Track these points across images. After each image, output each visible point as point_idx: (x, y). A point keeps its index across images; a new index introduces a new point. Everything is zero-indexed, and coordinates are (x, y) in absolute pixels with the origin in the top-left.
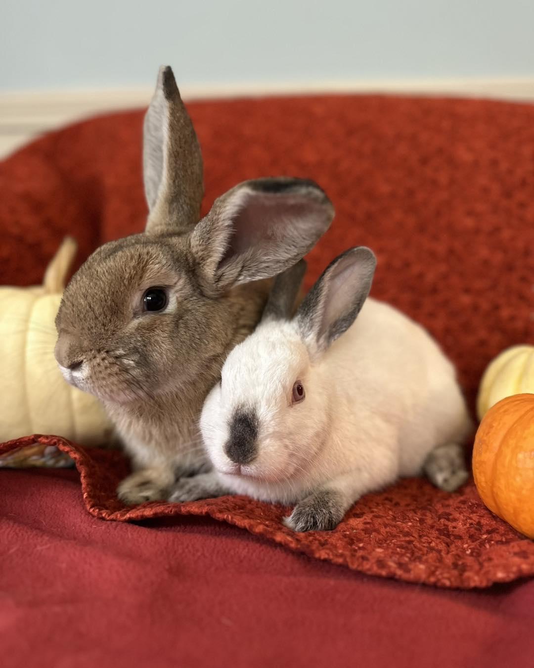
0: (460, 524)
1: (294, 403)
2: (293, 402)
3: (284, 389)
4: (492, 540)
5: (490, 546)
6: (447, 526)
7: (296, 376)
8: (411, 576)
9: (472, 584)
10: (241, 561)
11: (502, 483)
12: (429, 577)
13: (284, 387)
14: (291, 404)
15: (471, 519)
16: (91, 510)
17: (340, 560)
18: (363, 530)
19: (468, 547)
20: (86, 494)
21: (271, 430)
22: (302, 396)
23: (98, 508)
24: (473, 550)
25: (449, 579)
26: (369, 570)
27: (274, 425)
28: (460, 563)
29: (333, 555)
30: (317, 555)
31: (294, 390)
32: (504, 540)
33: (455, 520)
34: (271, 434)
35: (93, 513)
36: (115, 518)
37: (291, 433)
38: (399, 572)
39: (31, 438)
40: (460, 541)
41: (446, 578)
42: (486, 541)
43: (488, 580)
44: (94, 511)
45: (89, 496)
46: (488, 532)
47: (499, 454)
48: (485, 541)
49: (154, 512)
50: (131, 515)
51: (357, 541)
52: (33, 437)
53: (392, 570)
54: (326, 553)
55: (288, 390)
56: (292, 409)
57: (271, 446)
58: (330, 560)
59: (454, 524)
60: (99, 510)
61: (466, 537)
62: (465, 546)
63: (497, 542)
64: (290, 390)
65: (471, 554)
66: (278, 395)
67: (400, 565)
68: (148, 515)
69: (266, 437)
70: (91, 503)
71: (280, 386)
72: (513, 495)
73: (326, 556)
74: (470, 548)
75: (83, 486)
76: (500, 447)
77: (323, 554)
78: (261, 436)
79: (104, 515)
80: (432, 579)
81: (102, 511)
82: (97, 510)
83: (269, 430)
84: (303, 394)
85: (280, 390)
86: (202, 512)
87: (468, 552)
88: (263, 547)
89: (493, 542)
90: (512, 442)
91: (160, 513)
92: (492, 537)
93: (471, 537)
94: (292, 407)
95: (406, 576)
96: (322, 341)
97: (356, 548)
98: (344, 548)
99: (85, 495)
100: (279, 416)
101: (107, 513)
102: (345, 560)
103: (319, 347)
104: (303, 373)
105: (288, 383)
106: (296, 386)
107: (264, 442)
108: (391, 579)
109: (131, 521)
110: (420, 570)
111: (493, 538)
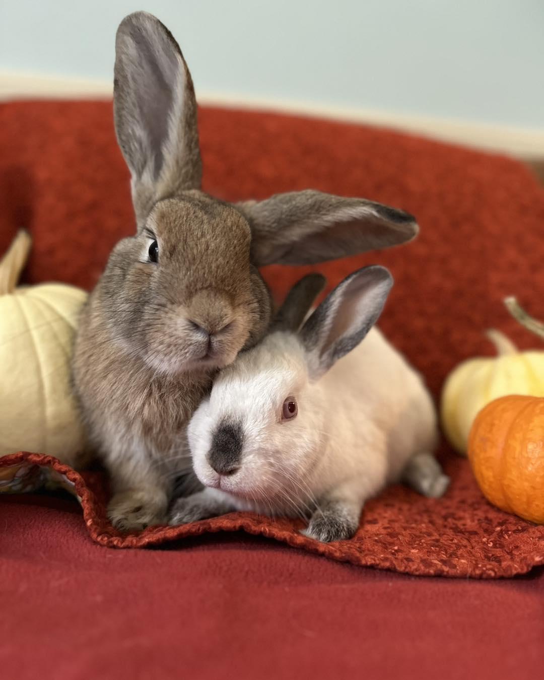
0: (469, 522)
1: (283, 420)
2: (282, 418)
3: (273, 405)
4: (510, 531)
5: (509, 536)
6: (456, 525)
7: (289, 392)
8: (458, 571)
9: (514, 572)
10: (291, 574)
11: (514, 474)
12: (474, 570)
13: (274, 403)
14: (281, 420)
15: (476, 515)
16: (99, 539)
17: (387, 564)
18: (387, 535)
19: (488, 540)
20: (90, 520)
21: (256, 446)
22: (293, 414)
23: (107, 536)
24: (495, 543)
25: (492, 570)
26: (416, 570)
27: (260, 441)
28: (490, 555)
29: (378, 560)
30: (363, 562)
31: (284, 406)
32: (520, 528)
33: (460, 518)
34: (255, 450)
35: (101, 542)
36: (130, 545)
37: (278, 452)
38: (446, 569)
39: (19, 456)
40: (476, 536)
41: (490, 569)
42: (504, 532)
43: (528, 565)
44: (102, 539)
45: (94, 523)
46: (500, 524)
47: (507, 448)
48: (502, 533)
49: (179, 532)
50: (151, 539)
51: (390, 545)
52: (21, 454)
53: (439, 567)
54: (372, 559)
55: (278, 405)
56: (282, 425)
57: (254, 463)
58: (378, 565)
59: (462, 522)
60: (109, 538)
61: (481, 532)
62: (485, 540)
63: (514, 532)
64: (280, 406)
65: (495, 546)
66: (266, 410)
67: (444, 562)
68: (172, 537)
69: (250, 453)
70: (98, 530)
71: (269, 401)
72: (526, 484)
73: (373, 562)
74: (491, 541)
75: (86, 512)
76: (506, 441)
77: (369, 561)
78: (245, 451)
79: (115, 543)
80: (478, 572)
81: (112, 539)
82: (106, 538)
83: (254, 446)
84: (295, 412)
85: (269, 405)
86: (235, 527)
87: (491, 545)
88: (306, 558)
89: (510, 532)
90: (519, 436)
91: (186, 533)
92: (507, 527)
93: (486, 531)
94: (281, 424)
95: (452, 572)
96: (325, 357)
97: (393, 551)
98: (384, 552)
99: (89, 523)
100: (266, 432)
101: (119, 541)
102: (392, 562)
103: (321, 363)
104: (298, 388)
105: (278, 398)
106: (287, 403)
107: (247, 458)
108: (440, 576)
109: (150, 546)
110: (463, 564)
111: (509, 529)
